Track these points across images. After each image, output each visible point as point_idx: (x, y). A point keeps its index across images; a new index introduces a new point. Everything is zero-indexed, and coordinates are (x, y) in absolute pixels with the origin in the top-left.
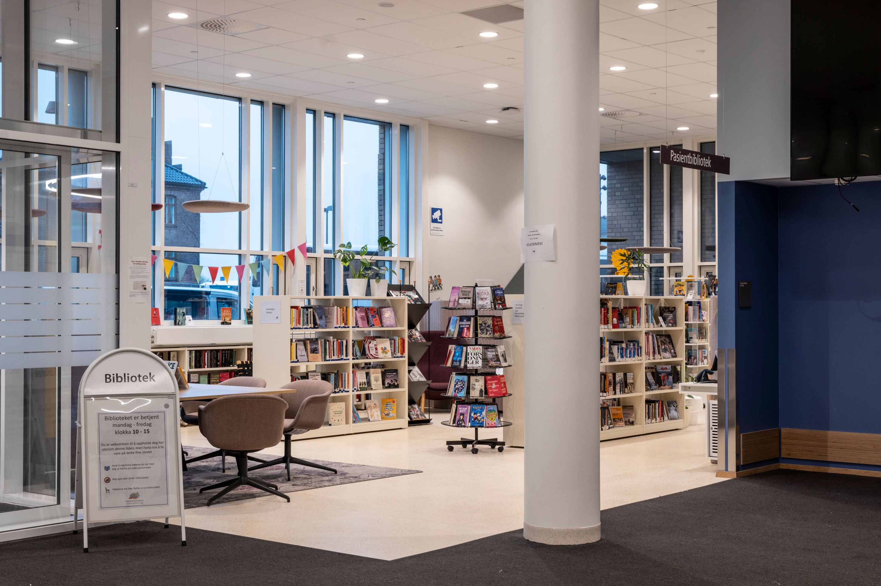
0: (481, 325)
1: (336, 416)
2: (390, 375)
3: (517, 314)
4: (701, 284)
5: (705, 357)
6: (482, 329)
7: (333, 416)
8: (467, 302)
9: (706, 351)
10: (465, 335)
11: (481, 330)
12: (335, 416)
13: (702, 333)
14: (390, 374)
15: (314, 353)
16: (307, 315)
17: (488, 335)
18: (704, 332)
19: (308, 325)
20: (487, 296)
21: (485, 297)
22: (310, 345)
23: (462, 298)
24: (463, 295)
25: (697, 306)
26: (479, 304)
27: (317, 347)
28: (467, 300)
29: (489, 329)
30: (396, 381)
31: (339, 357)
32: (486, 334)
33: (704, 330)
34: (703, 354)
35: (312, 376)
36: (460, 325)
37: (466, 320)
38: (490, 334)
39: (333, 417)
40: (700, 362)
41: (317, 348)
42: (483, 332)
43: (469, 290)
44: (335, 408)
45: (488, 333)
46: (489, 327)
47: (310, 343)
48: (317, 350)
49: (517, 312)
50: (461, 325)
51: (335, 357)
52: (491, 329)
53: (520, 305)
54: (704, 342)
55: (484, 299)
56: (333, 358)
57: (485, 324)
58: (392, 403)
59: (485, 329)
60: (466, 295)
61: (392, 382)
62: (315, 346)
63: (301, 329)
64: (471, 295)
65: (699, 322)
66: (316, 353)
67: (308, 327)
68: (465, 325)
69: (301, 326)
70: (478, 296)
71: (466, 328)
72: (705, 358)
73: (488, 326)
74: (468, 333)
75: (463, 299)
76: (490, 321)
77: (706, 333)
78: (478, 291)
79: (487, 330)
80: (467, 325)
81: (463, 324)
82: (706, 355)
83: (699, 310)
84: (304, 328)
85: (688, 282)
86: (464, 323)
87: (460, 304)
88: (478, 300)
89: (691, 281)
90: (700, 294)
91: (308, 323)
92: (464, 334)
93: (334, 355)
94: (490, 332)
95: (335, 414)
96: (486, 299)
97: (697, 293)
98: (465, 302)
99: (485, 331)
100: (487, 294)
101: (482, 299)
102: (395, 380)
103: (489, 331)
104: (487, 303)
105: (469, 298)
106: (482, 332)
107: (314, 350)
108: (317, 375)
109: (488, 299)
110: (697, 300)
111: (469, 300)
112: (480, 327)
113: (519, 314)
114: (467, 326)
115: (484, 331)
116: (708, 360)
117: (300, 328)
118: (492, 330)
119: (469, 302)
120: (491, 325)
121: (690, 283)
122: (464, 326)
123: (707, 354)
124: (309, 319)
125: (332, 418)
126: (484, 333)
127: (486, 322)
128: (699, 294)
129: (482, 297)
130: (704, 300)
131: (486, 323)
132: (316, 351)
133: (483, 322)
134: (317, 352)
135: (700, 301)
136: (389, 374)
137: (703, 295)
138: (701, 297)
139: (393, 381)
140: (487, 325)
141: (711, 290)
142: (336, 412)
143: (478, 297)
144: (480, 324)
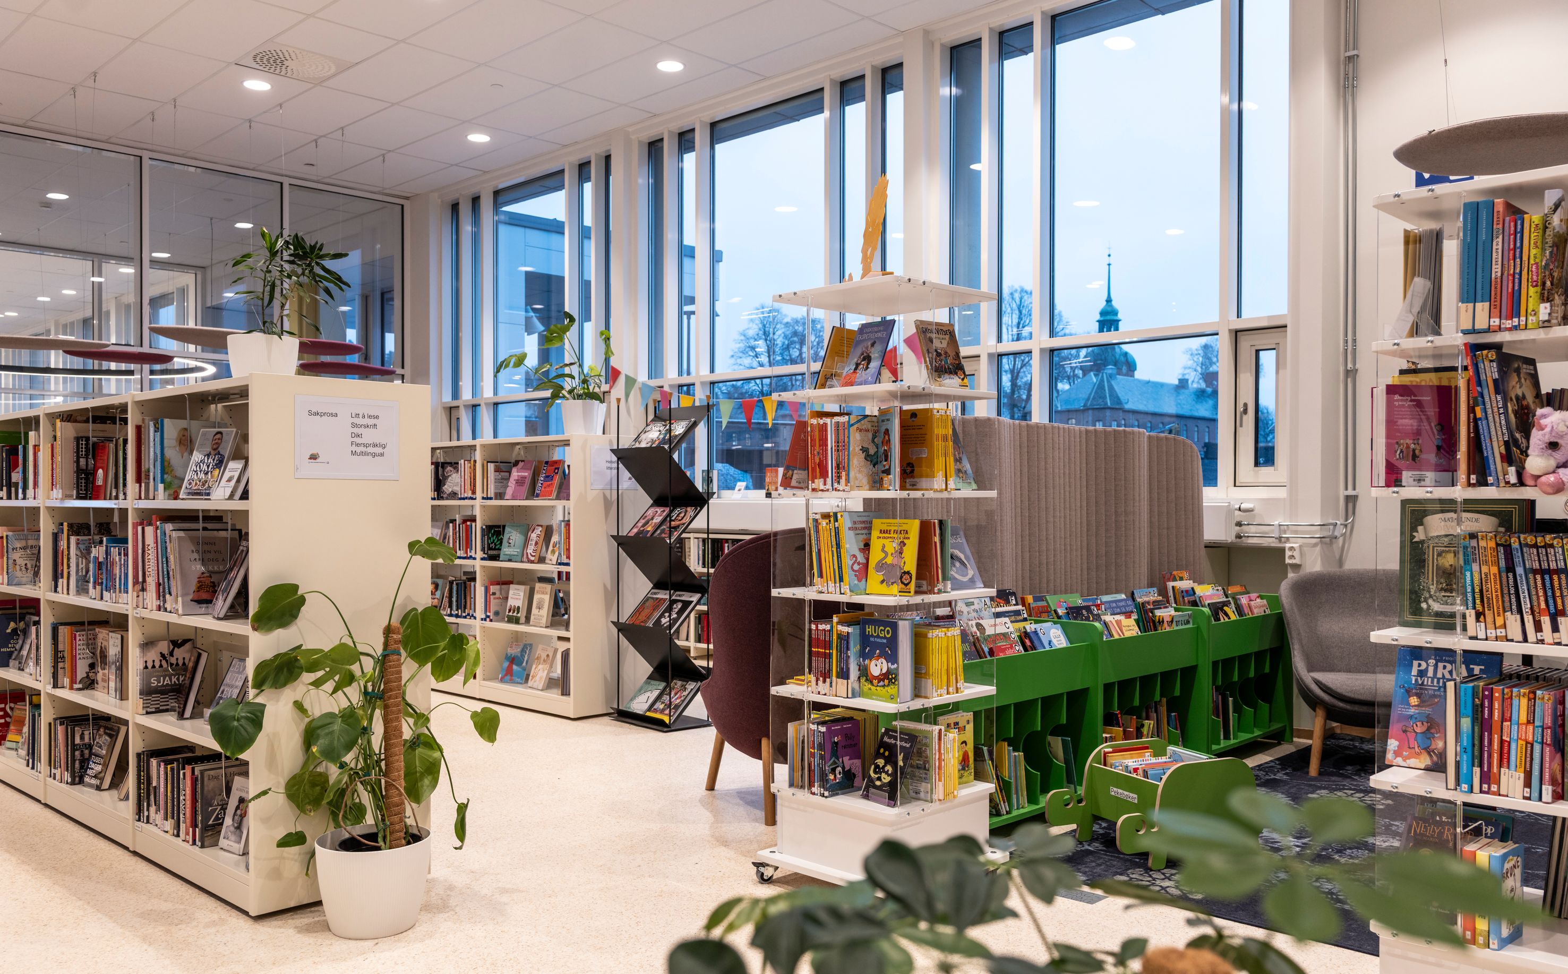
3: (357, 445)
49: (358, 440)
53: (369, 417)
113: (366, 446)
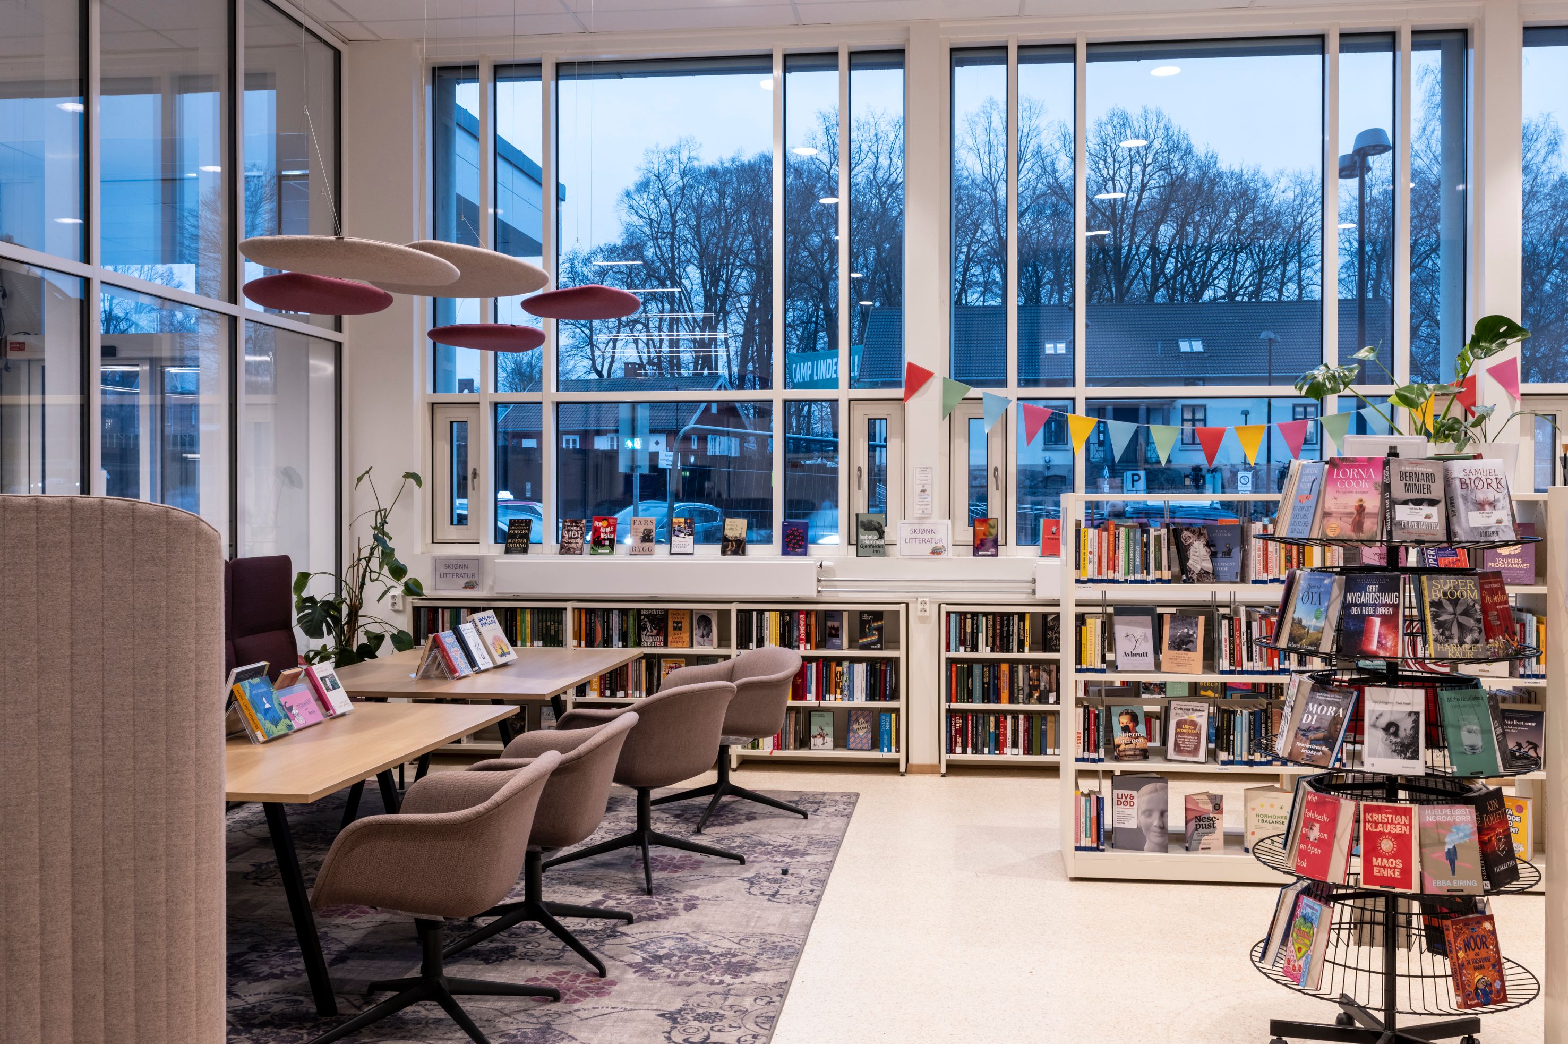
0: (1436, 605)
1: (1265, 828)
2: (1517, 726)
6: (1445, 622)
7: (1257, 827)
8: (1428, 517)
10: (1374, 646)
11: (1439, 625)
12: (1262, 828)
14: (1516, 722)
15: (1179, 648)
16: (1146, 545)
17: (1467, 646)
19: (1148, 574)
20: (1498, 496)
21: (1492, 499)
22: (1171, 628)
23: (1405, 503)
24: (1408, 488)
26: (1473, 524)
27: (1191, 632)
28: (1425, 509)
29: (1471, 623)
30: (1535, 747)
31: (1271, 663)
32: (1461, 643)
35: (1180, 712)
36: (1346, 606)
37: (1375, 588)
38: (1476, 642)
39: (1256, 831)
41: (1192, 635)
42: (1447, 633)
43: (1430, 470)
44: (1262, 806)
45: (1468, 639)
46: (1472, 617)
47: (1171, 622)
48: (1192, 642)
50: (1356, 605)
51: (1258, 665)
52: (1478, 621)
55: (1487, 507)
56: (1247, 666)
57: (1455, 602)
58: (1515, 813)
59: (1455, 624)
60: (1420, 489)
61: (1520, 749)
62: (1186, 630)
63: (1122, 582)
64: (1437, 491)
66: (1188, 650)
67: (1152, 577)
68: (1375, 605)
69: (1120, 576)
70: (1464, 492)
71: (1377, 621)
73: (1466, 613)
74: (1390, 637)
75: (1411, 506)
76: (1472, 591)
78: (1462, 475)
79: (1460, 626)
80: (1386, 605)
81: (1363, 600)
84: (1131, 582)
86: (1364, 598)
87: (1399, 523)
88: (1468, 510)
91: (1147, 567)
92: (1370, 641)
93: (1250, 659)
94: (1476, 635)
95: (1263, 821)
96: (1492, 504)
98: (1421, 519)
99: (1455, 630)
100: (1494, 484)
101: (1480, 506)
102: (1529, 743)
103: (1471, 630)
104: (1499, 522)
105: (1432, 503)
106: (1442, 634)
107: (1182, 641)
108: (1196, 710)
109: (1499, 505)
111: (1434, 511)
112: (1435, 616)
114: (1381, 611)
115: (1450, 630)
117: (1118, 582)
118: (1481, 625)
119: (1435, 519)
120: (1477, 607)
122: (1366, 611)
124: (1152, 556)
125: (1253, 833)
126: (1451, 637)
127: (1458, 594)
129: (1480, 496)
131: (1458, 599)
132: (1187, 643)
133: (1445, 594)
134: (1189, 646)
136: (1513, 725)
139: (1524, 745)
140: (1460, 609)
142: (1266, 816)
143: (1465, 498)
144: (1433, 604)
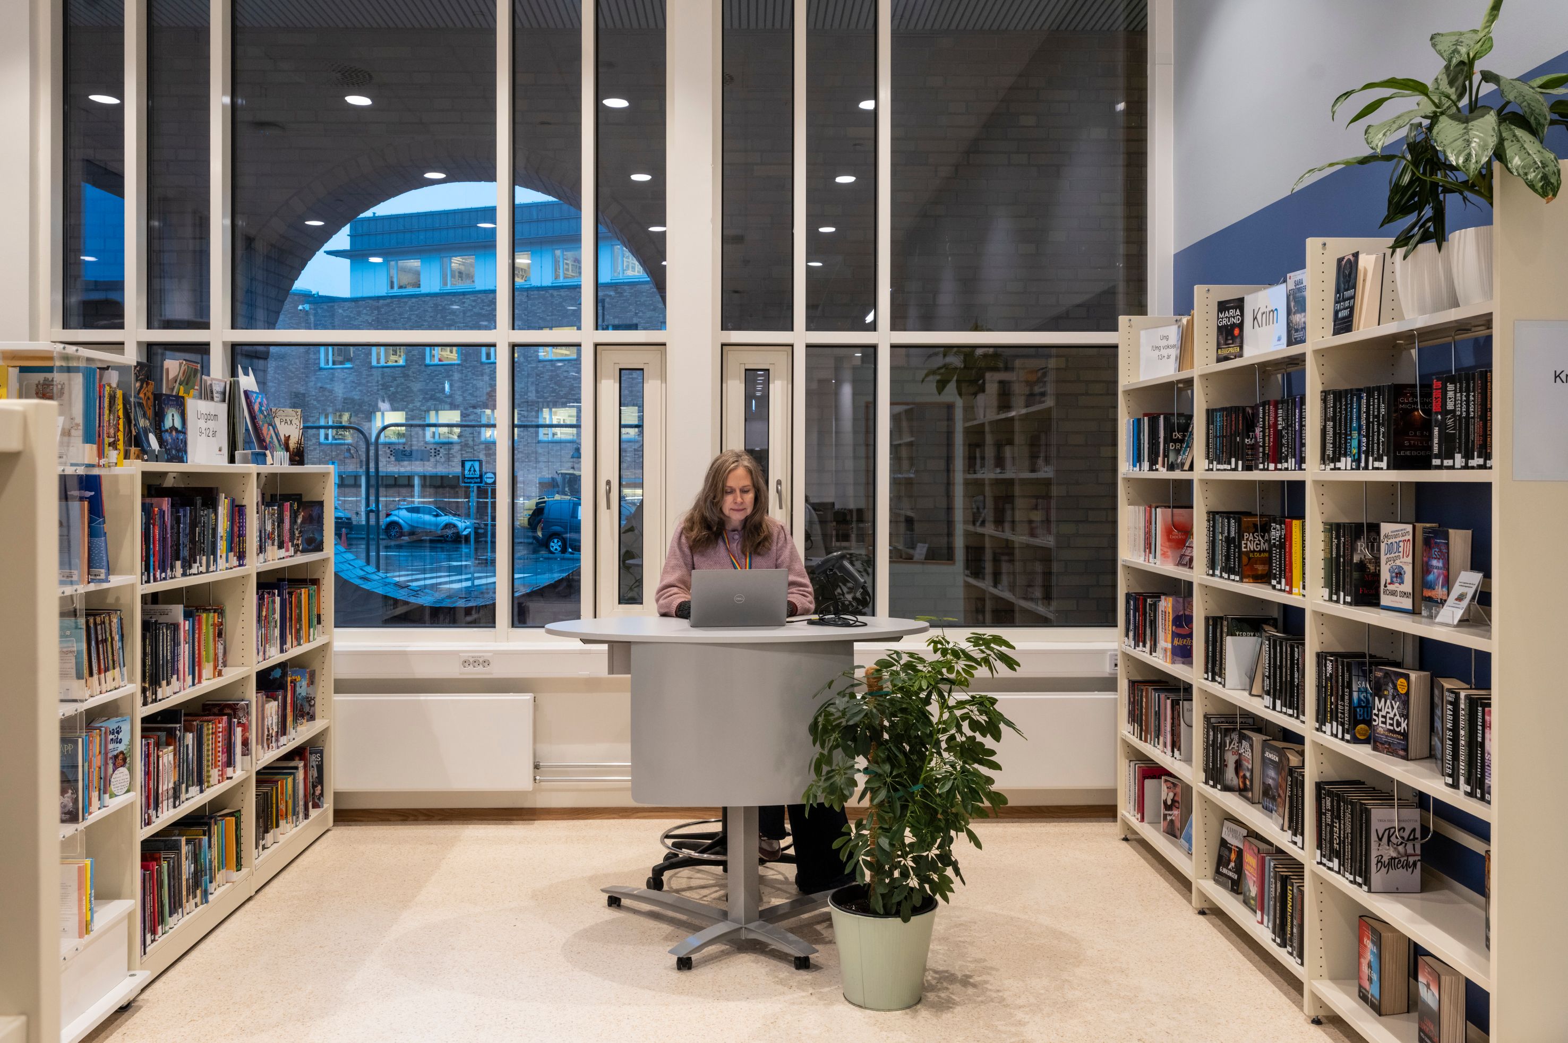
4: (102, 387)
5: (116, 757)
9: (126, 727)
13: (105, 641)
18: (115, 630)
25: (82, 499)
33: (115, 620)
34: (111, 746)
40: (95, 795)
54: (115, 684)
65: (92, 587)
72: (120, 761)
77: (122, 636)
82: (122, 747)
83: (91, 521)
85: (23, 370)
89: (48, 355)
90: (92, 435)
97: (78, 433)
110: (81, 471)
116: (131, 771)
121: (40, 377)
123: (126, 741)
128: (88, 439)
130: (117, 470)
135: (95, 471)
137: (113, 445)
138: (101, 454)
141: (143, 423)
